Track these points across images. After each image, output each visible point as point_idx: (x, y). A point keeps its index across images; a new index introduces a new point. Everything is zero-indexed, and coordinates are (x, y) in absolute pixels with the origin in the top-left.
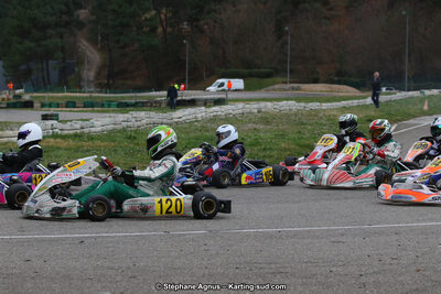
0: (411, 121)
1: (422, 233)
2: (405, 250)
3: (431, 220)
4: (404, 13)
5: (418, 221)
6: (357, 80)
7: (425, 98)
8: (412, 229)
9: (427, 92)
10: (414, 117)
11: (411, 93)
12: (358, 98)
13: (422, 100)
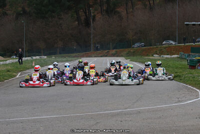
0: (27, 71)
1: (33, 122)
2: (25, 130)
3: (37, 116)
4: (23, 22)
5: (31, 116)
6: (2, 53)
7: (34, 60)
8: (29, 120)
9: (34, 58)
10: (28, 69)
11: (26, 58)
12: (3, 61)
13: (32, 62)
